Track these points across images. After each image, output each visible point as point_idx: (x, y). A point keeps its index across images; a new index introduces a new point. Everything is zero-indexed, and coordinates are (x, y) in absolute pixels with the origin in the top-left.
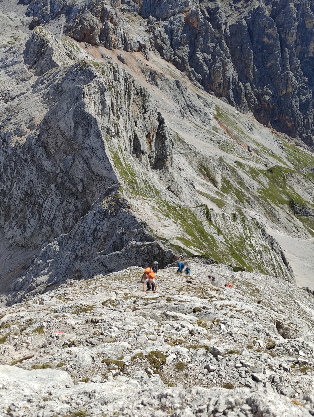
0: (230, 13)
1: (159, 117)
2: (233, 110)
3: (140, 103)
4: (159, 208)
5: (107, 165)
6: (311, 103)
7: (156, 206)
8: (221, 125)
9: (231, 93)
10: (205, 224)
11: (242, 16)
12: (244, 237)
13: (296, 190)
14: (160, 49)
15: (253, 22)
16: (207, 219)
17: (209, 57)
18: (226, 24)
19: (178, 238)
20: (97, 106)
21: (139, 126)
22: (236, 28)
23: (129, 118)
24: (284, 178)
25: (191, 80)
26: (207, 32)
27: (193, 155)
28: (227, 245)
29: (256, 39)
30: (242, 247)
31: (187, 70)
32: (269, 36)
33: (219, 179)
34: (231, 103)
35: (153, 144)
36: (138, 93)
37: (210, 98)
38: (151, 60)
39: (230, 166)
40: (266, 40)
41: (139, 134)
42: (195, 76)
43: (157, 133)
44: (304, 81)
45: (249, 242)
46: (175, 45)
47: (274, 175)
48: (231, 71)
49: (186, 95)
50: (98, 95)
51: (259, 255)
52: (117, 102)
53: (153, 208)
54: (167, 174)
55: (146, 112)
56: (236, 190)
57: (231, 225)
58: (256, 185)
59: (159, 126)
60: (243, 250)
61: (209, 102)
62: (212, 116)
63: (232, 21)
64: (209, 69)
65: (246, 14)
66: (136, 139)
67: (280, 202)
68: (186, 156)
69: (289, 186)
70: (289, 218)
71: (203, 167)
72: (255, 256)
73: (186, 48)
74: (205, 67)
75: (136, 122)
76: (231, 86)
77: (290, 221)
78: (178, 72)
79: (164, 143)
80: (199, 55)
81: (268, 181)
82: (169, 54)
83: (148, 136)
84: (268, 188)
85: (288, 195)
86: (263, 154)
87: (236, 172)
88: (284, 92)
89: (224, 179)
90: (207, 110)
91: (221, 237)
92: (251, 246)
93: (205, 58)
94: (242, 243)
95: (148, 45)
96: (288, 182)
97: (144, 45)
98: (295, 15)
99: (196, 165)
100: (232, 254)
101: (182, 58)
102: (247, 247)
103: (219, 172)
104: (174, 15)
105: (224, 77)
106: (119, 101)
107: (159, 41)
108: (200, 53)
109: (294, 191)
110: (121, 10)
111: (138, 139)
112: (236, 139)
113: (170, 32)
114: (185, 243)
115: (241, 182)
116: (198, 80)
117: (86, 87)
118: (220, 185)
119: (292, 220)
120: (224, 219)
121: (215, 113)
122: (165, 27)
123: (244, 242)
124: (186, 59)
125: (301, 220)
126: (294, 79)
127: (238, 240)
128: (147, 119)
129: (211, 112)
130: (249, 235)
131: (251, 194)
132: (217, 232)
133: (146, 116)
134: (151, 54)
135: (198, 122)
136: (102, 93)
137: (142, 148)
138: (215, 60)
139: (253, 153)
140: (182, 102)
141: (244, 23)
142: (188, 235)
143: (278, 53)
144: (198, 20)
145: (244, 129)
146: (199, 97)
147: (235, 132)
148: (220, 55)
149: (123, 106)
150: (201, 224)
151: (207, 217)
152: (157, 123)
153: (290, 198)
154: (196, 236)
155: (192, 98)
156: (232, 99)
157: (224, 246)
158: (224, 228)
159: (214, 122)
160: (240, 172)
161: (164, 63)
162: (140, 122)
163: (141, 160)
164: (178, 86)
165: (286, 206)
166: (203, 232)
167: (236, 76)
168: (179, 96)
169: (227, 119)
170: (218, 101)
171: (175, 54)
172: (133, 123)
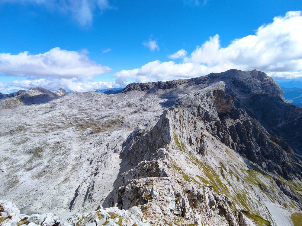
0: (229, 123)
1: (202, 134)
2: (232, 150)
3: (194, 126)
4: (191, 158)
5: (169, 137)
6: (260, 152)
7: (189, 157)
8: (228, 154)
9: (231, 145)
10: (221, 178)
11: (233, 124)
12: (245, 192)
13: (261, 180)
14: (208, 130)
15: (237, 126)
16: (222, 175)
17: (223, 134)
18: (228, 126)
19: (198, 176)
20: (172, 118)
21: (192, 134)
22: (232, 127)
23: (188, 130)
24: (255, 174)
25: (217, 139)
26: (222, 127)
27: (217, 158)
28: (235, 193)
29: (238, 130)
30: (245, 198)
31: (216, 137)
32: (243, 130)
33: (227, 168)
34: (231, 149)
35: (199, 143)
36: (193, 122)
37: (224, 145)
38: (205, 132)
39: (232, 165)
40: (242, 131)
41: (192, 136)
42: (218, 138)
43: (201, 140)
44: (257, 145)
45: (248, 196)
46: (212, 129)
47: (250, 172)
48: (230, 139)
49: (215, 143)
50: (174, 115)
51: (255, 205)
52: (183, 122)
53: (187, 157)
54: (204, 157)
55: (196, 129)
56: (235, 174)
57: (236, 183)
58: (243, 175)
59: (202, 137)
60: (245, 200)
61: (223, 146)
62: (224, 151)
63: (230, 125)
64: (223, 137)
65: (235, 124)
66: (190, 138)
67: (254, 184)
68: (214, 158)
69: (257, 178)
70: (260, 191)
71: (221, 163)
72: (253, 206)
73: (216, 131)
74: (222, 137)
75: (191, 132)
76: (231, 143)
77: (260, 193)
78: (213, 137)
79: (203, 144)
80: (220, 133)
81: (248, 174)
82: (210, 132)
83: (196, 139)
84: (248, 177)
85: (258, 182)
86: (244, 166)
87: (234, 168)
88: (250, 148)
89: (230, 169)
90: (222, 148)
91: (231, 188)
92: (250, 198)
93: (222, 134)
94: (244, 195)
95: (204, 128)
96: (257, 176)
97: (203, 128)
98: (251, 125)
99: (218, 162)
100: (239, 201)
101: (214, 133)
102: (247, 198)
103: (228, 166)
104: (212, 121)
105: (228, 140)
106: (184, 122)
107: (207, 128)
108: (220, 132)
109: (260, 180)
110: (197, 119)
111: (191, 138)
112: (233, 159)
113: (211, 126)
114: (203, 180)
115: (237, 172)
116: (220, 140)
117: (170, 112)
118: (228, 171)
119: (261, 193)
120: (232, 178)
121: (225, 150)
122: (210, 124)
123: (245, 195)
124: (216, 134)
125: (265, 194)
126: (253, 144)
127: (241, 193)
128: (196, 132)
129: (224, 150)
130: (247, 191)
131: (242, 178)
132: (228, 184)
133: (196, 131)
134: (205, 131)
135: (220, 152)
136: (175, 114)
137: (193, 142)
138: (225, 135)
139: (240, 165)
140: (214, 145)
141: (234, 126)
142: (207, 178)
143: (246, 135)
144: (220, 123)
145: (236, 157)
146: (220, 144)
147: (233, 157)
148: (227, 133)
149: (186, 124)
150: (218, 177)
151: (222, 174)
152: (201, 136)
153: (259, 183)
154: (213, 180)
155: (217, 144)
156: (231, 147)
157: (233, 194)
158: (232, 183)
159: (225, 153)
160: (236, 168)
161: (209, 134)
162: (193, 133)
163: (192, 147)
164: (213, 140)
165: (257, 186)
166: (219, 180)
167: (232, 140)
168: (213, 143)
169: (229, 152)
170: (226, 147)
171: (212, 132)
172: (190, 132)
